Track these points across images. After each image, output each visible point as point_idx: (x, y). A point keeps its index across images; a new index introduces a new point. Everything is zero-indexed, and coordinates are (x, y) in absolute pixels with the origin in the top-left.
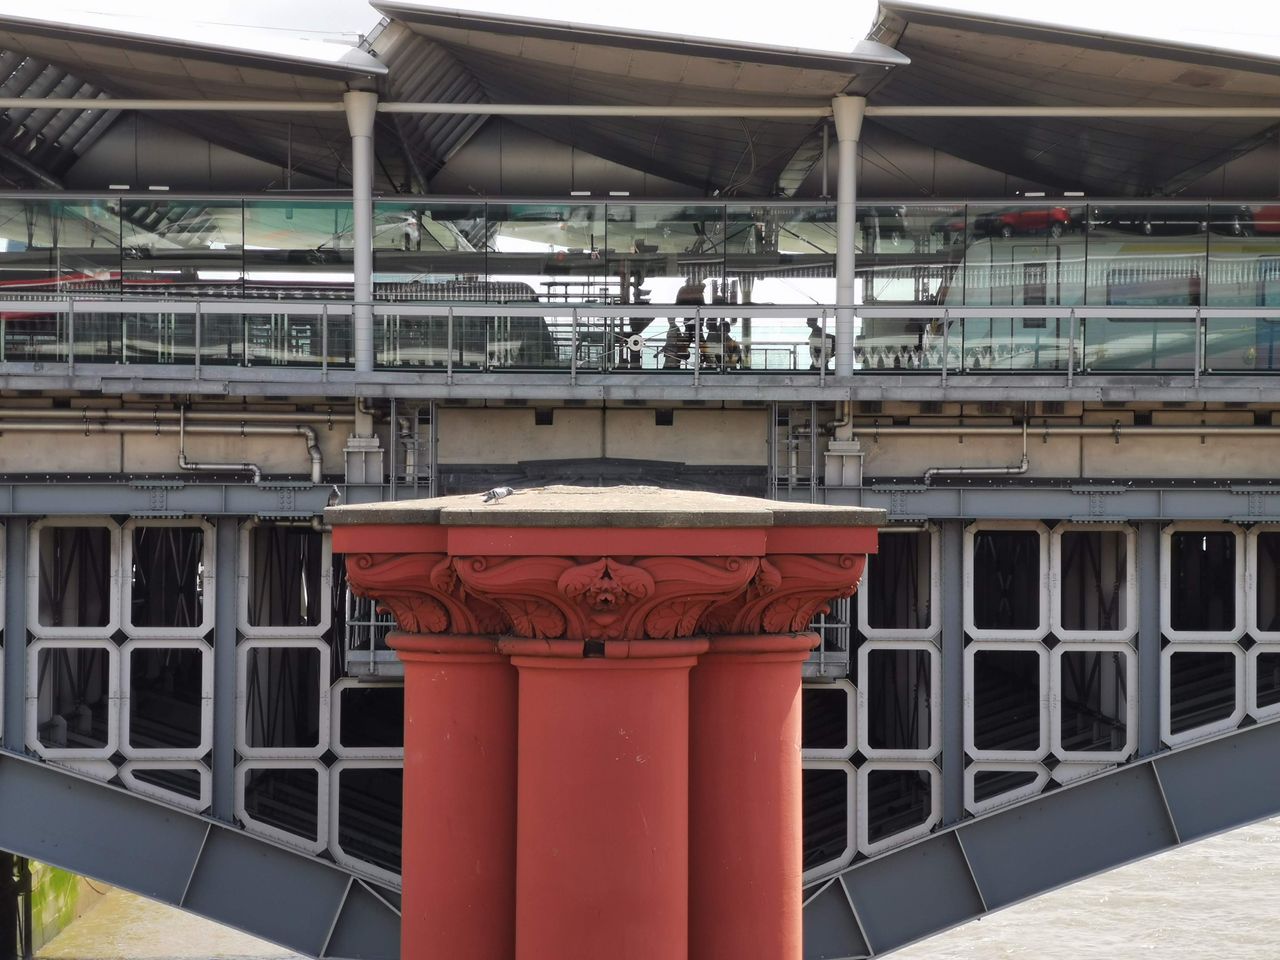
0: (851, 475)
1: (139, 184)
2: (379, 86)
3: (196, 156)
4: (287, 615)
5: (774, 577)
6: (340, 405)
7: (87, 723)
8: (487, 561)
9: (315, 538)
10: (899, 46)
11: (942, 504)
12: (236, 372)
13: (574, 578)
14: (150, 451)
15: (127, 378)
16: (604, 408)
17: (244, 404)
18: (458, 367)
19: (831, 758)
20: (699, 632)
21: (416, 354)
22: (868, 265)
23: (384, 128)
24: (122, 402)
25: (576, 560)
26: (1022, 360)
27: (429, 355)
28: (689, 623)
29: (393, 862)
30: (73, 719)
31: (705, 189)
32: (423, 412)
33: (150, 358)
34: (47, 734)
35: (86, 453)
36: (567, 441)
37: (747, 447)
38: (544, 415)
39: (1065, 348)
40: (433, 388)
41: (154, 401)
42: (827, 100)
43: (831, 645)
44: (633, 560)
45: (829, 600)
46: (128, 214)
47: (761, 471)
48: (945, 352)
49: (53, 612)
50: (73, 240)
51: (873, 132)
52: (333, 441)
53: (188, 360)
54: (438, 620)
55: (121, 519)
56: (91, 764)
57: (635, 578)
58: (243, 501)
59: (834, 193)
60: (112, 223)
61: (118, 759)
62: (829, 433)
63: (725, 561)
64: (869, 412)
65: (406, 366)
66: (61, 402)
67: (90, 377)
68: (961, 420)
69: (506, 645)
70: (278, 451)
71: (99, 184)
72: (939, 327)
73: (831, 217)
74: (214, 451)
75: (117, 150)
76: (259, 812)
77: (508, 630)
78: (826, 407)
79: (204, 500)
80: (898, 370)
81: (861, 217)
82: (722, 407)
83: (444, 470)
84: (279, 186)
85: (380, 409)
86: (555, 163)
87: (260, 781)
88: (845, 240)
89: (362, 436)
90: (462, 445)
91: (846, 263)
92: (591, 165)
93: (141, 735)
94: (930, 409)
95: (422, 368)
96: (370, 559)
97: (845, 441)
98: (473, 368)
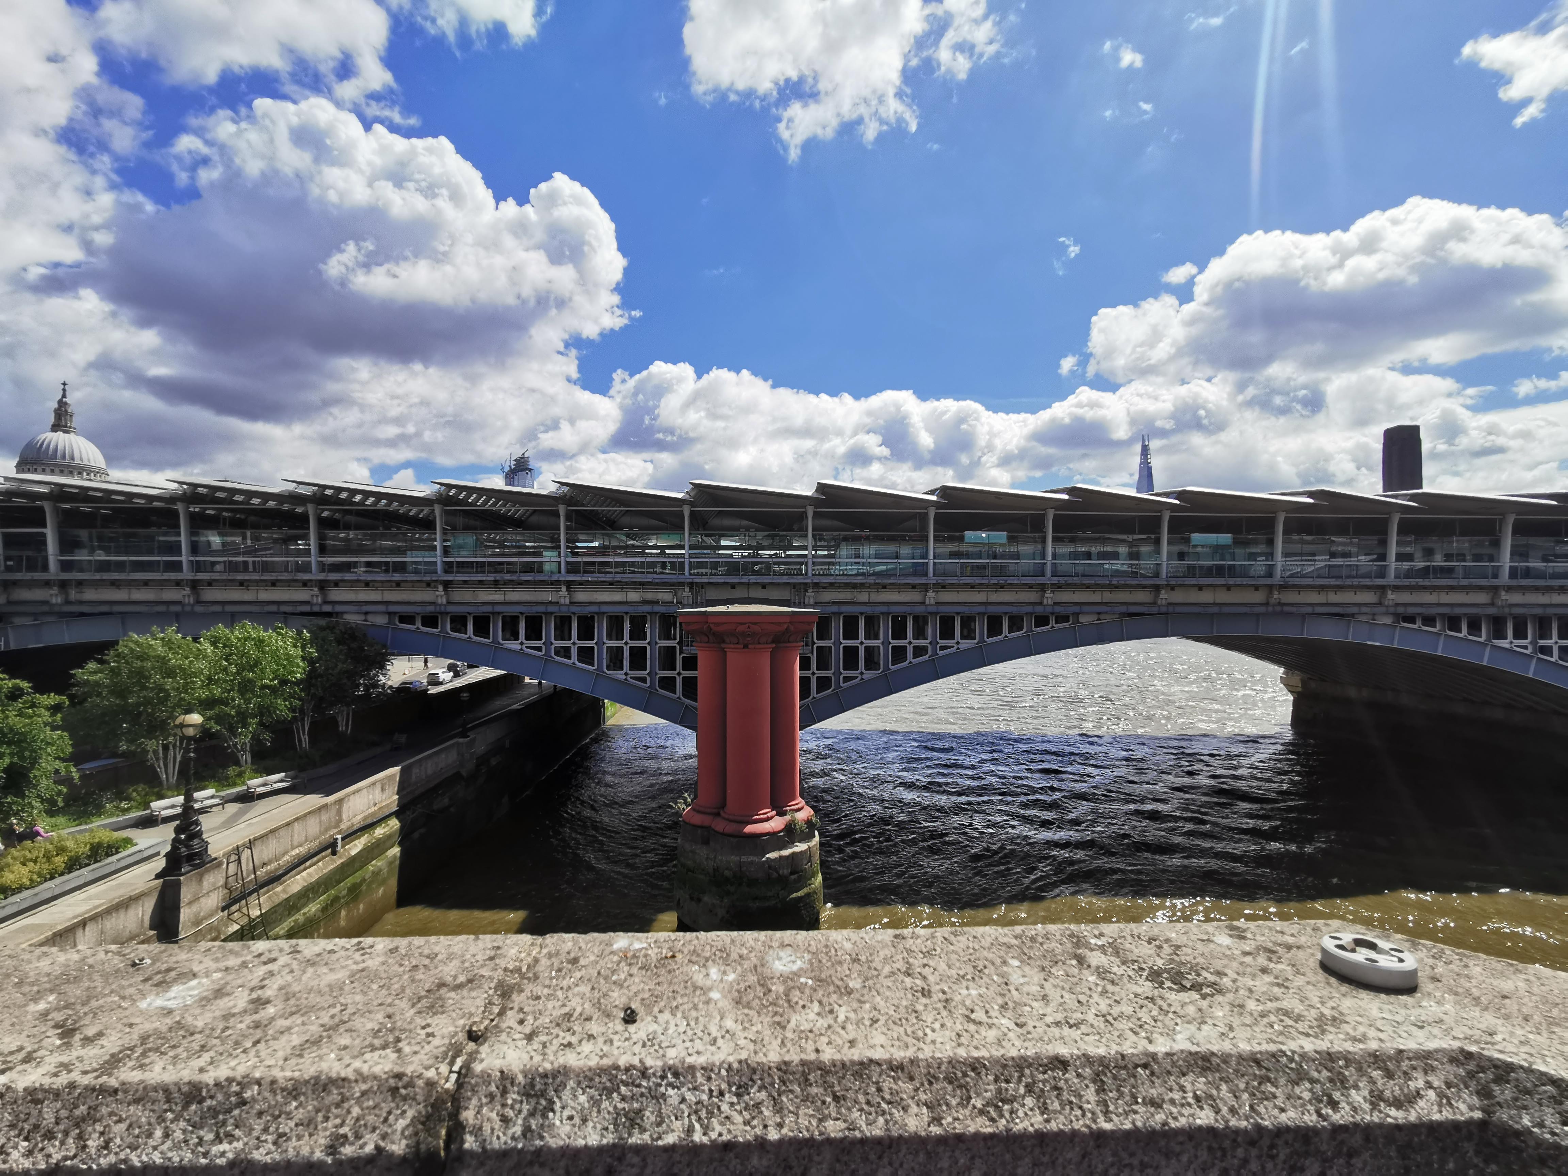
0: (812, 601)
1: (631, 529)
2: (691, 504)
3: (645, 521)
4: (668, 637)
5: (792, 628)
6: (681, 584)
7: (618, 664)
8: (718, 624)
9: (675, 618)
10: (822, 494)
11: (834, 609)
12: (655, 576)
13: (741, 628)
14: (634, 596)
15: (628, 577)
16: (748, 585)
17: (657, 584)
18: (711, 574)
19: (807, 673)
20: (773, 642)
21: (700, 571)
22: (815, 548)
23: (692, 513)
24: (627, 584)
25: (741, 624)
26: (854, 572)
27: (704, 571)
28: (770, 640)
29: (695, 700)
30: (615, 664)
31: (774, 528)
32: (702, 586)
33: (633, 572)
34: (608, 668)
35: (617, 597)
36: (738, 593)
37: (786, 595)
38: (733, 586)
39: (864, 569)
40: (705, 580)
41: (635, 583)
42: (805, 507)
43: (807, 645)
44: (755, 624)
45: (807, 634)
46: (628, 536)
47: (789, 601)
48: (835, 570)
49: (609, 637)
50: (614, 543)
51: (816, 514)
52: (679, 593)
53: (643, 573)
54: (706, 639)
55: (627, 613)
56: (619, 675)
57: (756, 628)
58: (657, 608)
59: (807, 530)
60: (624, 538)
61: (626, 674)
62: (806, 591)
63: (779, 624)
64: (816, 585)
65: (698, 574)
66: (611, 584)
67: (619, 577)
68: (839, 587)
69: (723, 645)
70: (665, 596)
71: (620, 529)
72: (833, 564)
73: (806, 536)
74: (650, 596)
75: (626, 520)
76: (661, 687)
77: (724, 642)
78: (806, 584)
79: (647, 608)
80: (823, 575)
81: (813, 536)
82: (778, 584)
83: (707, 600)
84: (666, 529)
85: (691, 585)
86: (736, 522)
87: (662, 679)
88: (810, 541)
89: (687, 592)
90: (712, 594)
91: (810, 548)
92: (745, 523)
93: (632, 667)
94: (832, 585)
95: (702, 574)
96: (688, 624)
97: (810, 593)
98: (715, 574)
